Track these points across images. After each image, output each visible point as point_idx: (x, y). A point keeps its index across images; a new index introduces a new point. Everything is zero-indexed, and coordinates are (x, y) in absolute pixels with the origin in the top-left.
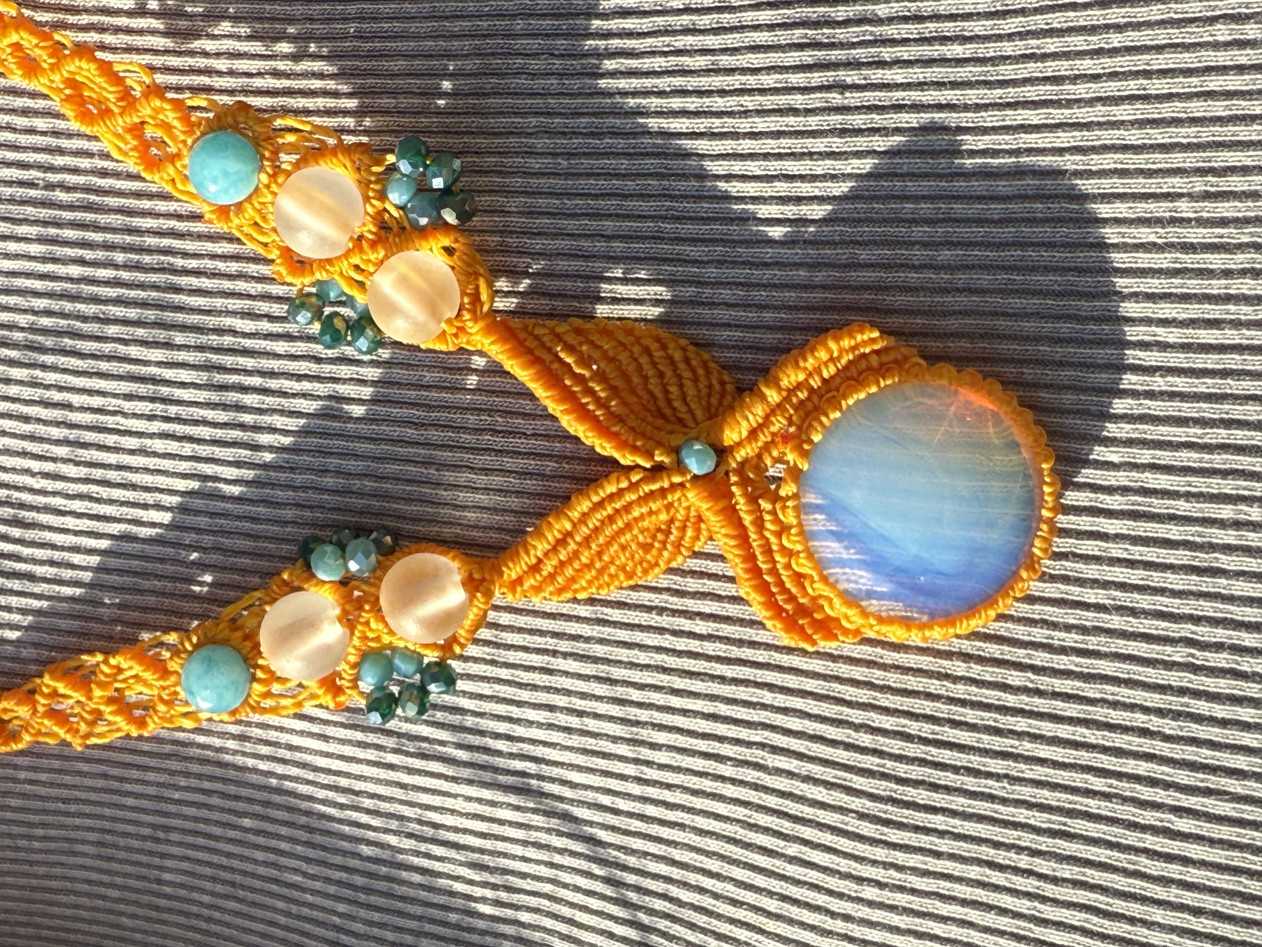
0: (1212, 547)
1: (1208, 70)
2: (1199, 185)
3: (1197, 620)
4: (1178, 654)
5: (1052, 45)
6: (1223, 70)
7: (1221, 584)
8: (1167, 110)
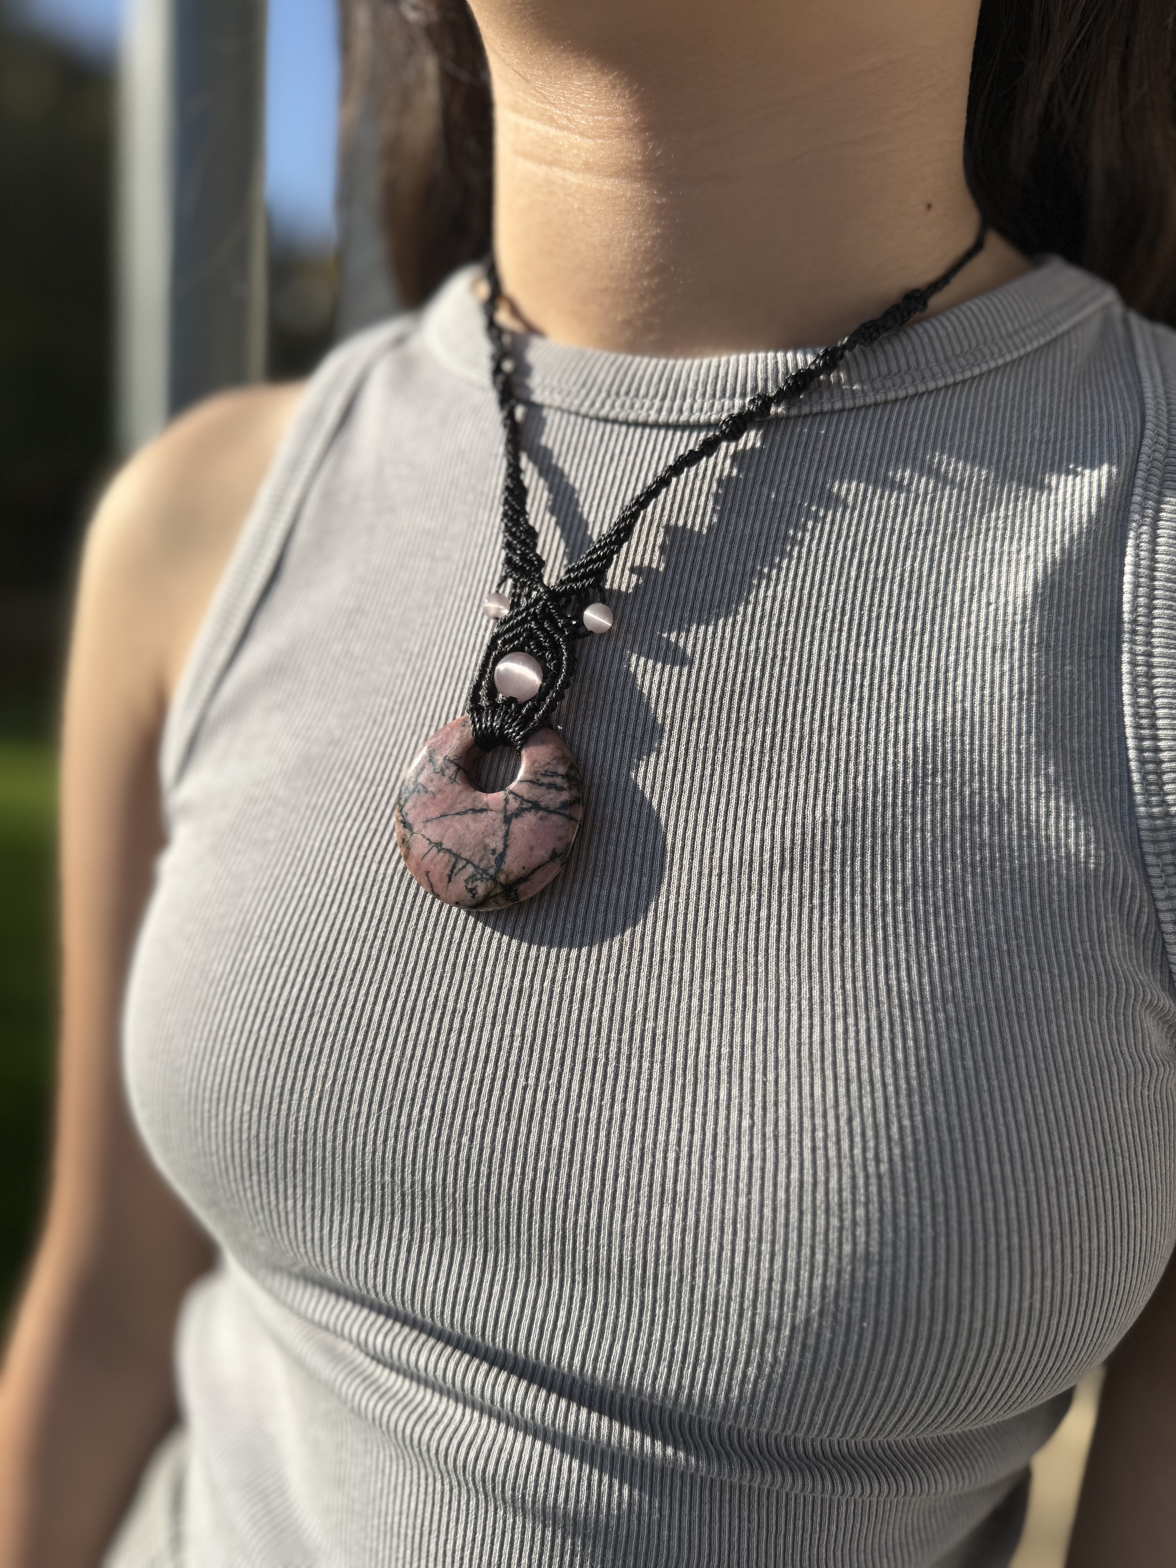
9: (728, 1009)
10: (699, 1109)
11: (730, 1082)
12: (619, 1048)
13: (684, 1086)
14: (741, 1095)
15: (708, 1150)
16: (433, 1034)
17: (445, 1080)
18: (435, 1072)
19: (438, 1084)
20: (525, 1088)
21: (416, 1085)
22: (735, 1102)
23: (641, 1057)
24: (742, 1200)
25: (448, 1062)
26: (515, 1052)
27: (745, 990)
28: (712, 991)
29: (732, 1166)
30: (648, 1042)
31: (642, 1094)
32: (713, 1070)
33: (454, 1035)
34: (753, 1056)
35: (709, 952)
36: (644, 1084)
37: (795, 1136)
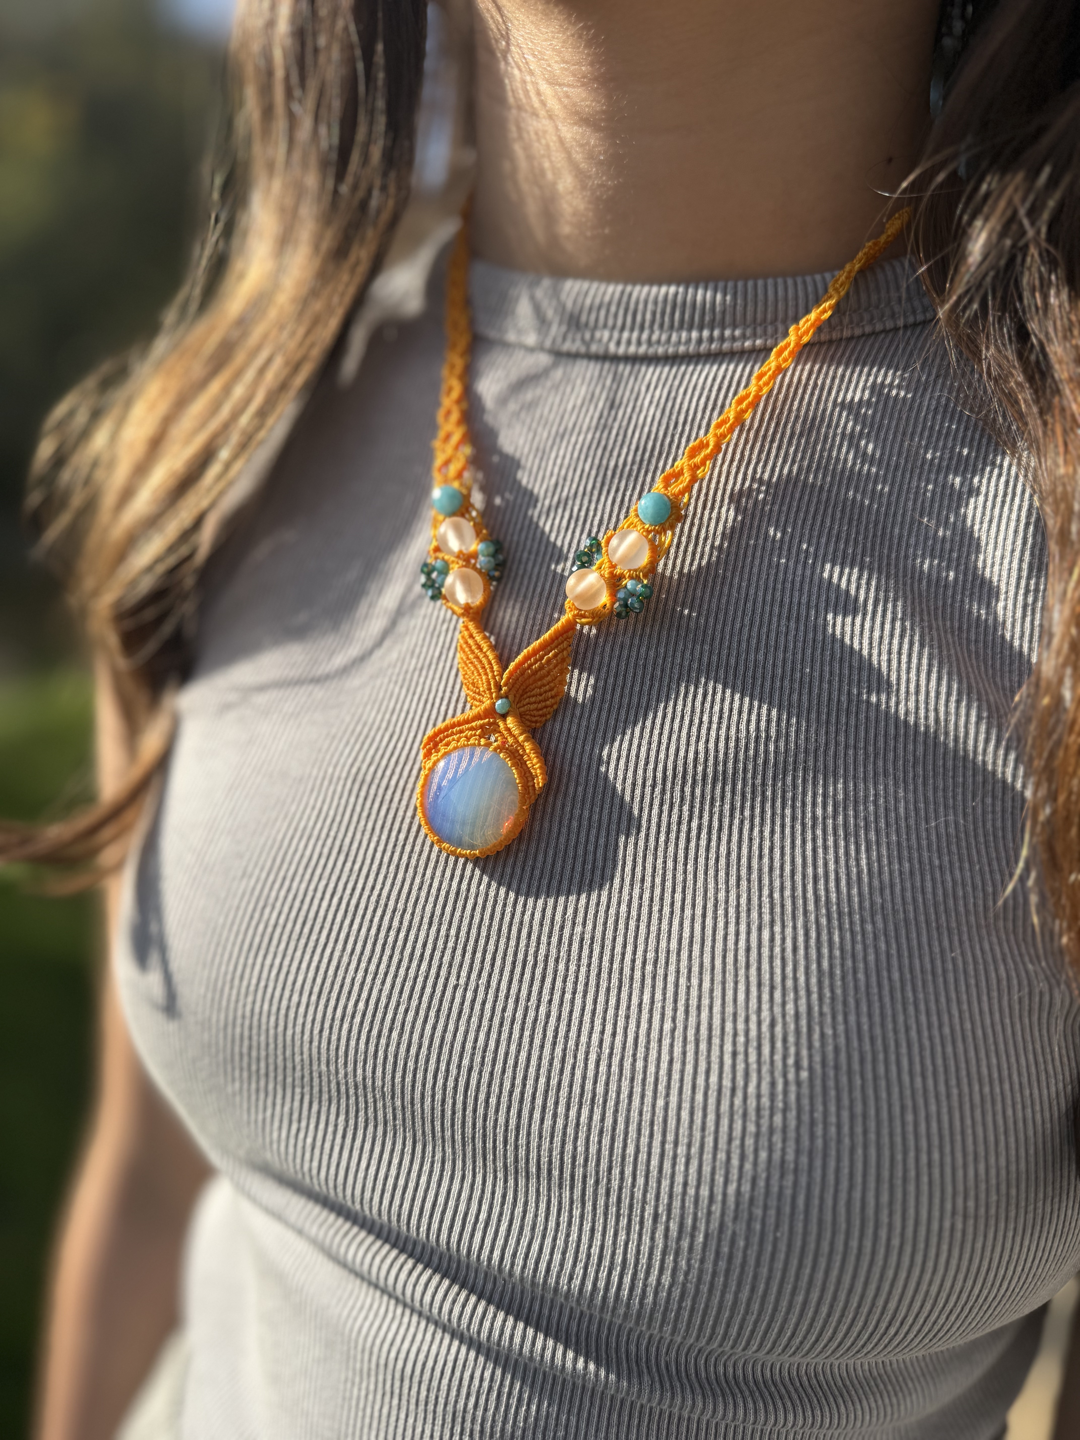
0: (440, 924)
1: (636, 947)
2: (588, 936)
3: (413, 914)
4: (400, 906)
5: (658, 880)
6: (634, 953)
7: (425, 926)
8: (621, 926)
9: (655, 915)
10: (622, 1012)
11: (653, 987)
12: (548, 951)
13: (608, 989)
14: (664, 999)
15: (629, 1052)
16: (373, 931)
17: (380, 976)
18: (372, 968)
19: (374, 979)
20: (456, 987)
21: (353, 979)
22: (658, 1005)
23: (568, 960)
24: (660, 1103)
25: (385, 959)
26: (449, 952)
27: (673, 897)
28: (641, 898)
29: (651, 1069)
30: (575, 946)
31: (568, 996)
32: (638, 974)
33: (392, 933)
34: (678, 961)
35: (640, 861)
36: (570, 986)
37: (716, 1041)
